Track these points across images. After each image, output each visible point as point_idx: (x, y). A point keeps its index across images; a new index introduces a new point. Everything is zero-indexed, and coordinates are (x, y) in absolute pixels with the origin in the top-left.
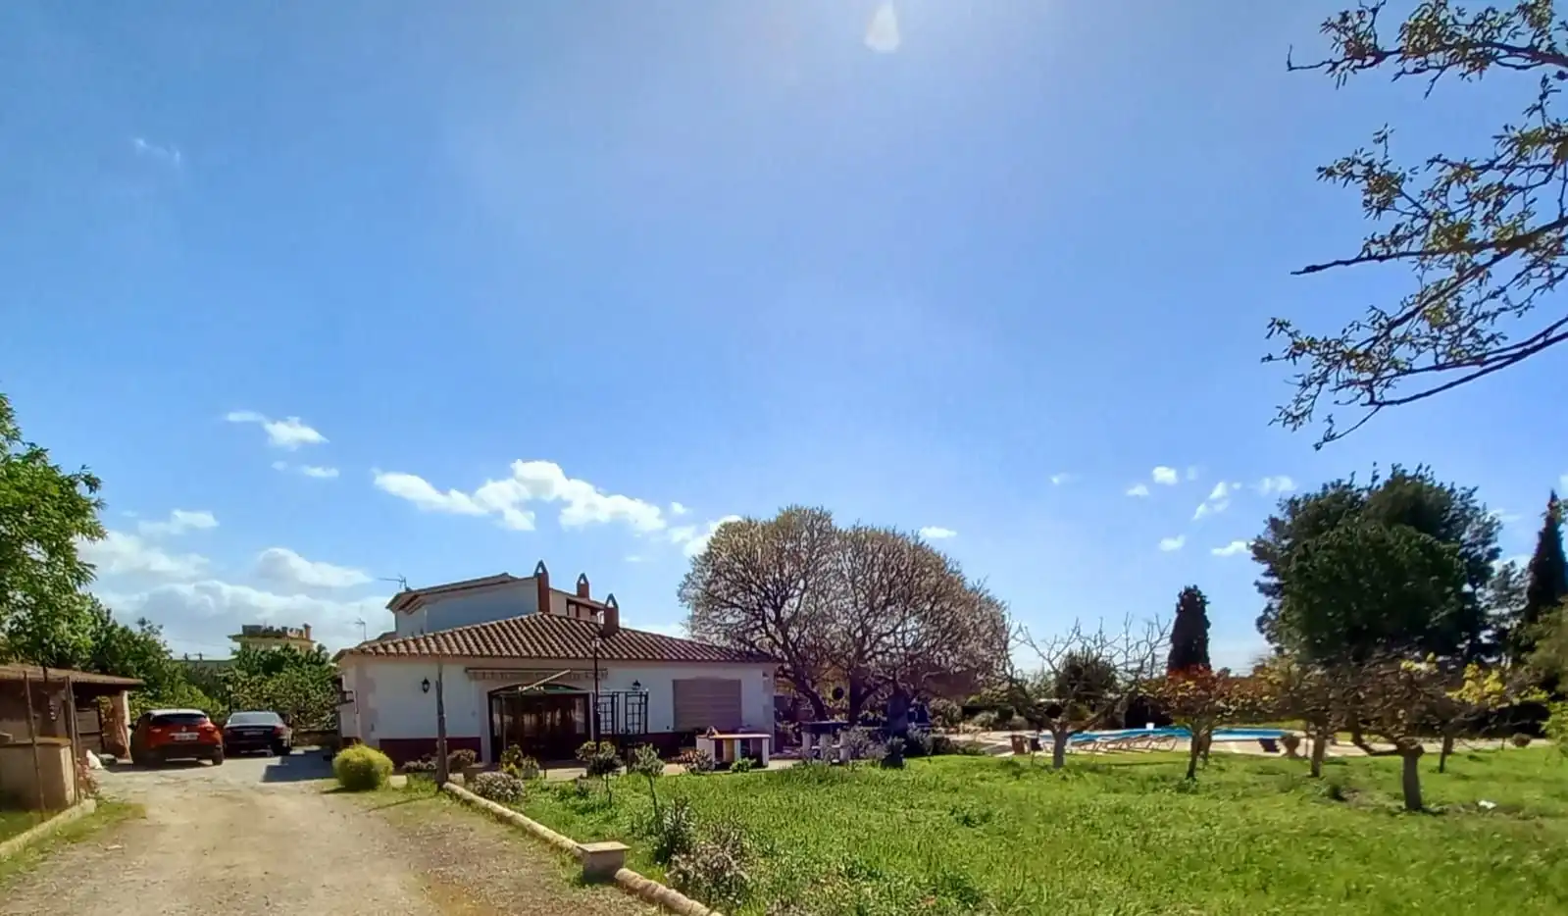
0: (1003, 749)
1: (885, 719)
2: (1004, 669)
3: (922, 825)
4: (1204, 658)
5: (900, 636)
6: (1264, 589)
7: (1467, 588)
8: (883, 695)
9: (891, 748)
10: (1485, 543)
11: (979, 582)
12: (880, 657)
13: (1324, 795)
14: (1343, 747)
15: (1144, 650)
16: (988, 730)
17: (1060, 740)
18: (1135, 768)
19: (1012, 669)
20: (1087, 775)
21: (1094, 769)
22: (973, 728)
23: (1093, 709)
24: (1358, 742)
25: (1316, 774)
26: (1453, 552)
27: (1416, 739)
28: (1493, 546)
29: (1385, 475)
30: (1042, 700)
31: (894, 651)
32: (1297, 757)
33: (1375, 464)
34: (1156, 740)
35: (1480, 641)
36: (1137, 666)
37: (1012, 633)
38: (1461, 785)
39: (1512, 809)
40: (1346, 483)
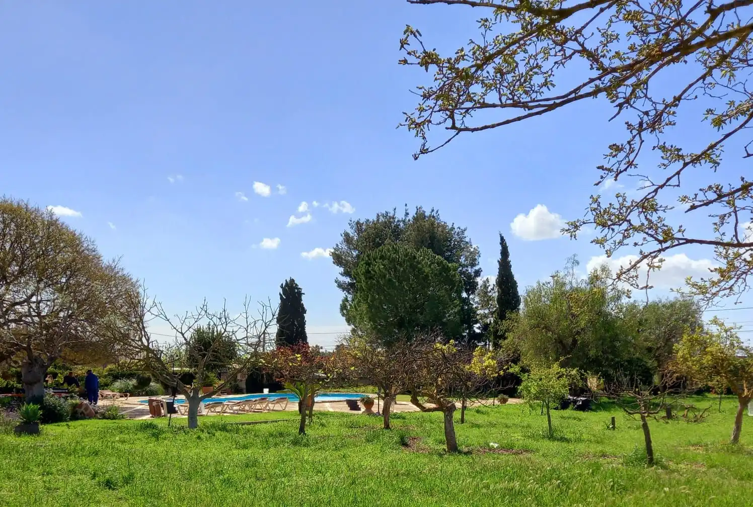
0: (141, 413)
1: (19, 386)
2: (140, 340)
3: (60, 492)
4: (304, 337)
5: (34, 306)
6: (340, 285)
7: (464, 295)
8: (16, 362)
9: (26, 414)
10: (473, 265)
11: (114, 261)
12: (13, 325)
13: (396, 443)
14: (403, 405)
15: (260, 328)
16: (126, 396)
17: (194, 403)
18: (257, 427)
19: (148, 340)
20: (218, 434)
21: (224, 428)
22: (111, 393)
23: (219, 376)
24: (415, 401)
25: (387, 426)
26: (455, 269)
27: (451, 399)
28: (477, 268)
29: (412, 213)
30: (175, 369)
31: (29, 319)
32: (374, 415)
33: (406, 205)
34: (272, 402)
35: (474, 331)
36: (255, 340)
37: (147, 307)
38: (476, 431)
39: (508, 448)
40: (391, 215)
